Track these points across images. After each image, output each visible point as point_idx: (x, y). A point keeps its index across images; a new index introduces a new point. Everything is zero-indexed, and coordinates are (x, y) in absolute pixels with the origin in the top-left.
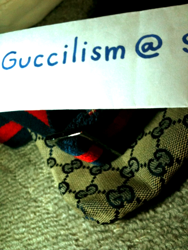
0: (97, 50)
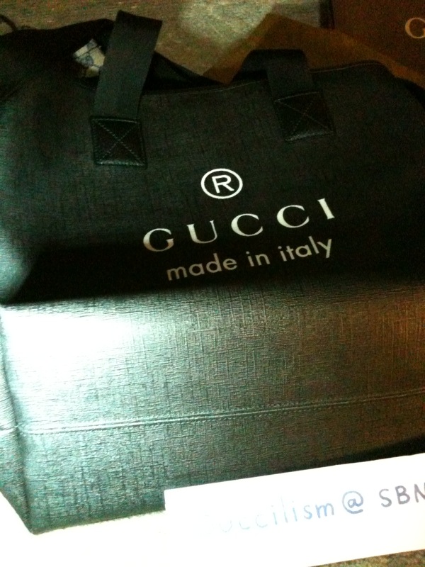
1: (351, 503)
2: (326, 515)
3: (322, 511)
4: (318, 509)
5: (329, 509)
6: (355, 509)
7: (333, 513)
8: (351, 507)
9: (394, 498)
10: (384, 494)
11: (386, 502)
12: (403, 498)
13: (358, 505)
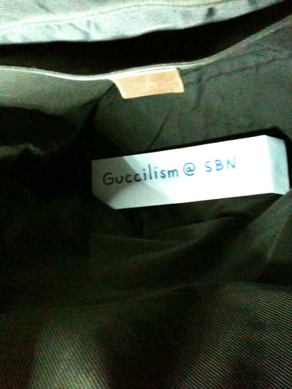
0: (163, 172)
1: (188, 170)
2: (173, 176)
3: (171, 174)
4: (169, 172)
5: (175, 172)
6: (190, 173)
7: (177, 175)
8: (188, 172)
9: (214, 167)
10: (208, 165)
11: (209, 169)
12: (219, 167)
13: (192, 171)
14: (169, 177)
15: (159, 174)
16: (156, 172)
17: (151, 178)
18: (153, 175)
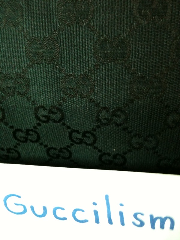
0: (139, 216)
14: (153, 227)
15: (129, 219)
16: (121, 214)
17: (110, 222)
18: (116, 218)
